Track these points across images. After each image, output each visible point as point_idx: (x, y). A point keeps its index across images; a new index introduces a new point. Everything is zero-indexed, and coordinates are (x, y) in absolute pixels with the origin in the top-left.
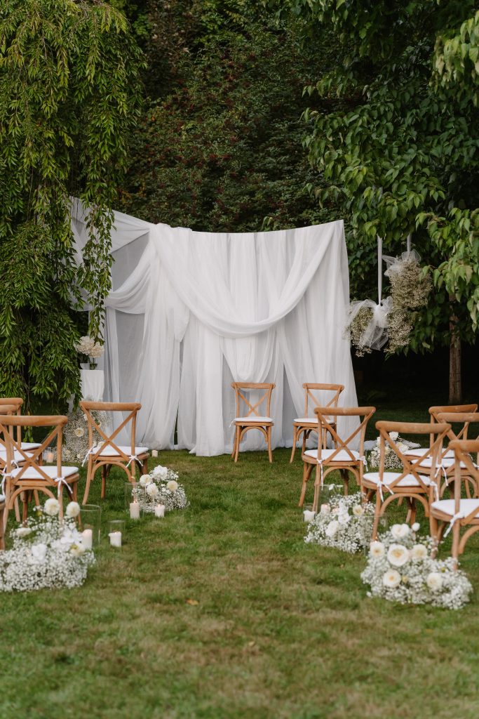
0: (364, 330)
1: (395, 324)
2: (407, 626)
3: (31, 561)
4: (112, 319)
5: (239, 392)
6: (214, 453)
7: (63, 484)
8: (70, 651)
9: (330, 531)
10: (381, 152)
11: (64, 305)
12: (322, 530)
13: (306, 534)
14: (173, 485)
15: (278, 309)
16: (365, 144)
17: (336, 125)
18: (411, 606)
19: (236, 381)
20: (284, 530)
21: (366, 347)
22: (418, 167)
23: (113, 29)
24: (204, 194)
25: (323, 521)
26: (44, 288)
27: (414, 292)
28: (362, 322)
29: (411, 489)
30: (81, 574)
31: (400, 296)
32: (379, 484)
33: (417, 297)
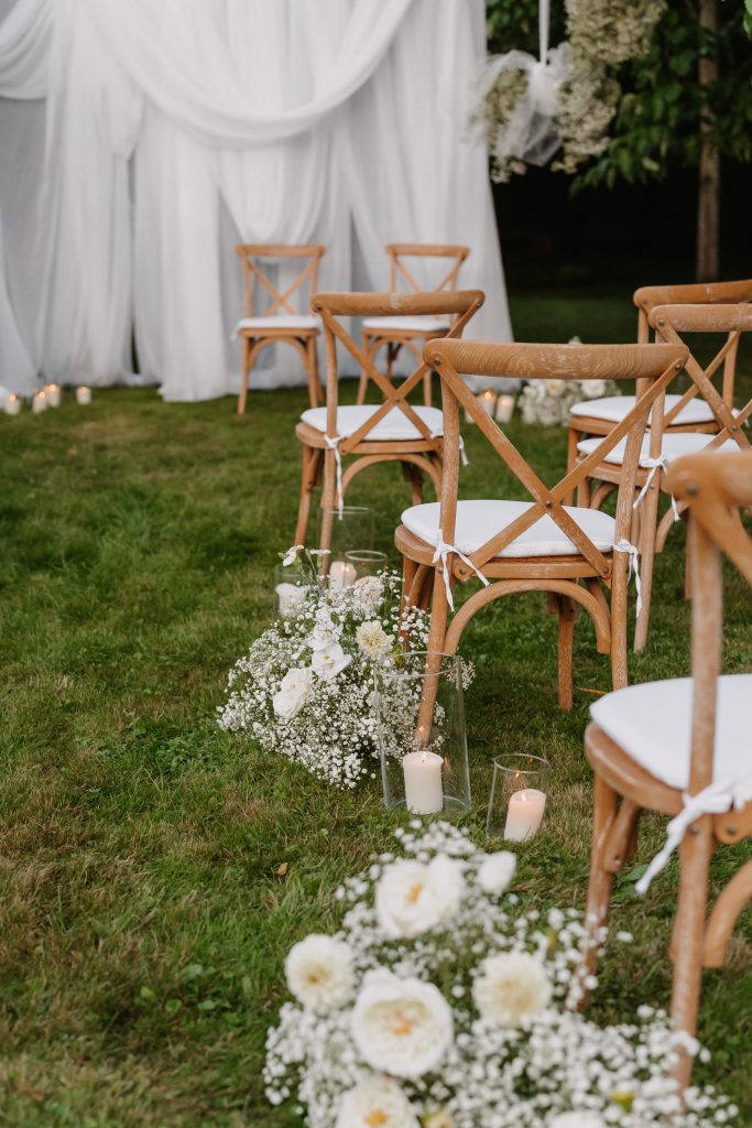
0: (508, 121)
1: (576, 105)
5: (255, 264)
12: (261, 697)
13: (224, 700)
15: (334, 82)
19: (247, 240)
21: (512, 159)
25: (268, 665)
27: (619, 26)
28: (504, 102)
29: (549, 568)
31: (587, 35)
33: (624, 38)
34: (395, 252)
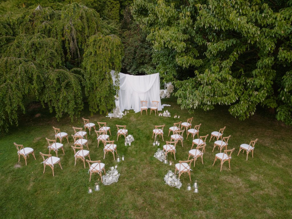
1: (168, 94)
3: (109, 179)
13: (154, 155)
14: (132, 138)
18: (172, 187)
19: (141, 100)
22: (172, 68)
27: (171, 90)
28: (162, 93)
34: (153, 102)
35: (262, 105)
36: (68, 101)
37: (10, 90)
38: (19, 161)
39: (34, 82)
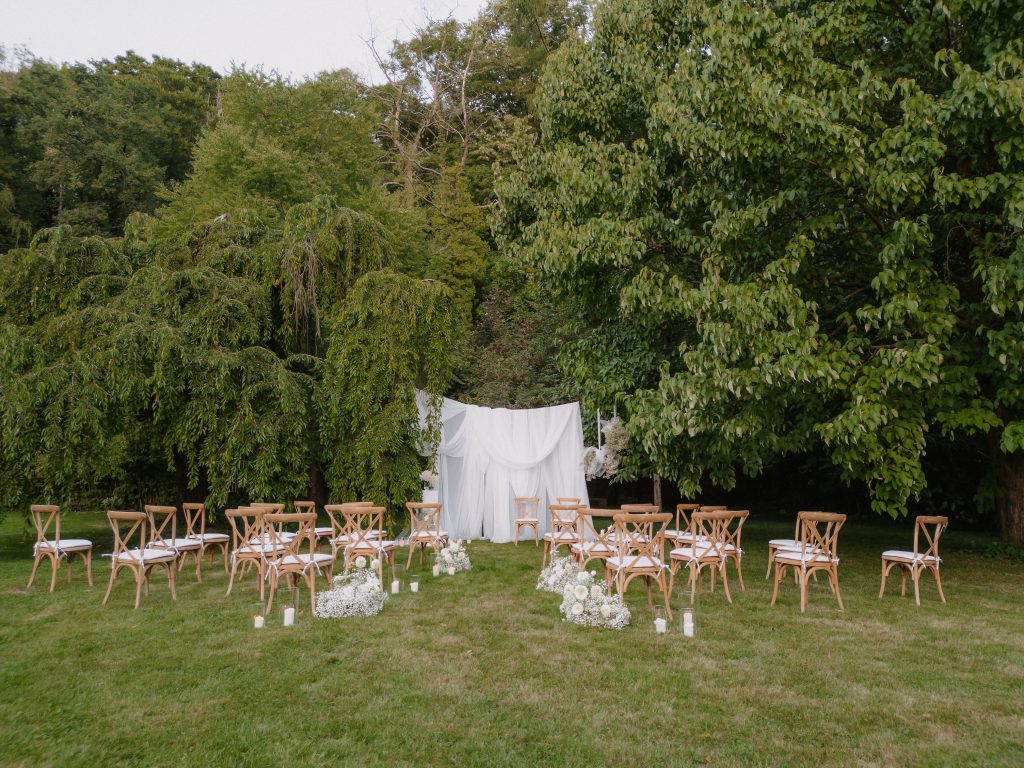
0: (590, 465)
2: (581, 640)
3: (342, 598)
4: (445, 459)
5: (519, 503)
6: (505, 541)
7: (383, 552)
8: (341, 656)
9: (551, 581)
10: (597, 361)
11: (413, 451)
14: (462, 555)
16: (587, 355)
17: (572, 348)
18: (590, 627)
19: (517, 497)
20: (525, 582)
21: (592, 475)
22: (619, 369)
23: (442, 294)
24: (510, 396)
26: (399, 441)
27: (619, 441)
28: (589, 460)
30: (379, 607)
31: (611, 444)
32: (581, 549)
33: (620, 444)
34: (559, 500)
35: (948, 434)
36: (257, 447)
37: (73, 383)
38: (30, 584)
39: (158, 367)
